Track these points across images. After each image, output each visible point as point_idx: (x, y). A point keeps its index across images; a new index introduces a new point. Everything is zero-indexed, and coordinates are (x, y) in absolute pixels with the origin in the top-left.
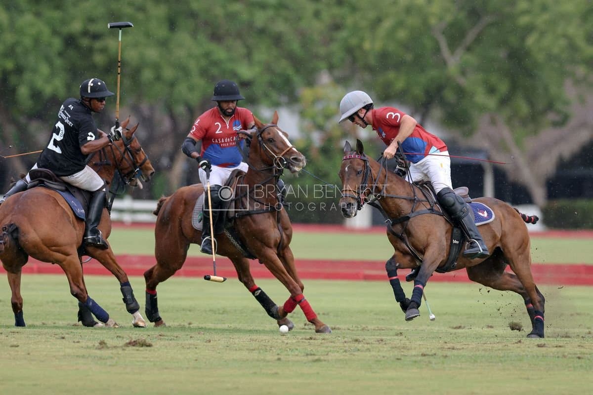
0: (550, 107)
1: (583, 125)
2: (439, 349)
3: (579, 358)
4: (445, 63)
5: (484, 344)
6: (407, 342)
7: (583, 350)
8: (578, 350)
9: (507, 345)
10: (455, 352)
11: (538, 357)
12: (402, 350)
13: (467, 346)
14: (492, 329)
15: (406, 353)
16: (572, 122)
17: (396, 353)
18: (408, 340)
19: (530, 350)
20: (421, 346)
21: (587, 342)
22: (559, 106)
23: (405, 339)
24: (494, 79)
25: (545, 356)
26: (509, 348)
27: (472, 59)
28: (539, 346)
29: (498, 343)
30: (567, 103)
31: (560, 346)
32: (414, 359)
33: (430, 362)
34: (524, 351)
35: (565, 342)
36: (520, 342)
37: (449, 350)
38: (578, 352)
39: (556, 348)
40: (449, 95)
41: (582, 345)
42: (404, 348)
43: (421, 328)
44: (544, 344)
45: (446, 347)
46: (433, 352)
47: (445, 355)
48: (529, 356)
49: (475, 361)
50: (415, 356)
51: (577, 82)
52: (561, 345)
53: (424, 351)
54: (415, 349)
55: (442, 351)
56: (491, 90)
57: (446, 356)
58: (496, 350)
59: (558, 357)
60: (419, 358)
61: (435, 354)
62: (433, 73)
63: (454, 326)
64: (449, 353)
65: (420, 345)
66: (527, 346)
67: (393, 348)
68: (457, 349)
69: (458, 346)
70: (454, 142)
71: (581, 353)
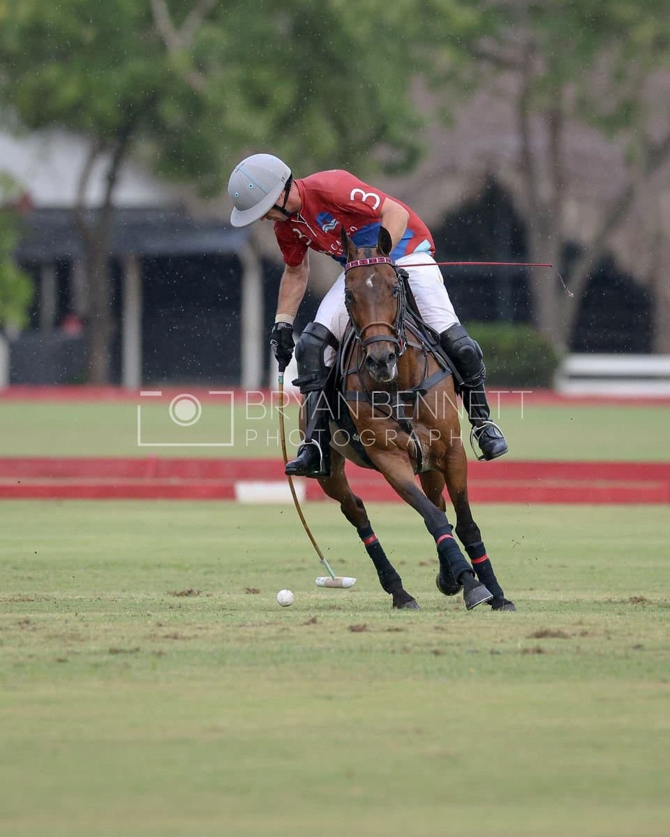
0: (381, 134)
1: (450, 170)
2: (145, 637)
3: (436, 653)
4: (162, 47)
5: (241, 626)
6: (81, 626)
7: (444, 636)
8: (432, 636)
9: (288, 629)
10: (179, 644)
11: (351, 651)
12: (70, 642)
13: (204, 631)
14: (257, 595)
15: (77, 647)
16: (427, 166)
17: (57, 648)
18: (81, 620)
19: (334, 638)
20: (109, 633)
21: (453, 621)
22: (398, 131)
23: (77, 619)
24: (264, 76)
25: (366, 651)
26: (291, 634)
27: (217, 36)
28: (354, 629)
29: (268, 624)
30: (414, 126)
31: (397, 630)
32: (93, 659)
33: (127, 666)
34: (321, 641)
35: (408, 621)
36: (314, 621)
37: (166, 640)
38: (435, 642)
39: (388, 634)
40: (171, 112)
41: (442, 625)
42: (73, 637)
43: (109, 595)
44: (365, 626)
45: (161, 634)
46: (134, 644)
47: (157, 650)
48: (332, 651)
49: (222, 663)
50: (95, 653)
51: (439, 82)
52: (399, 627)
53: (115, 642)
54: (96, 638)
55: (153, 641)
56: (259, 101)
57: (160, 654)
58: (264, 640)
59: (393, 652)
60: (106, 658)
61: (137, 650)
62: (137, 66)
63: (178, 592)
64: (166, 646)
65: (106, 630)
66: (329, 630)
67: (50, 637)
68: (184, 638)
69: (186, 632)
70: (181, 209)
71: (441, 643)
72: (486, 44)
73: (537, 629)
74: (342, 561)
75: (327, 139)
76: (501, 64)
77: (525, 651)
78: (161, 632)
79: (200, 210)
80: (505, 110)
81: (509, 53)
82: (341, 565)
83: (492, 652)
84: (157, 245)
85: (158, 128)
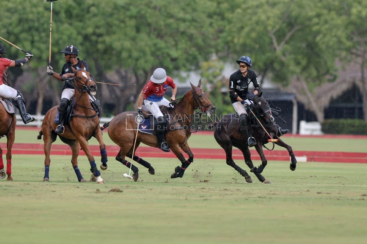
0: (327, 72)
1: (344, 81)
2: (267, 194)
3: (338, 199)
4: (275, 49)
5: (291, 192)
7: (340, 195)
8: (337, 195)
10: (275, 196)
11: (317, 199)
12: (249, 195)
13: (282, 193)
16: (338, 80)
17: (246, 196)
18: (252, 189)
19: (313, 195)
20: (258, 193)
22: (332, 71)
24: (299, 57)
25: (321, 199)
26: (303, 194)
27: (288, 47)
28: (318, 193)
30: (336, 70)
31: (329, 193)
33: (263, 201)
34: (310, 196)
35: (331, 191)
36: (308, 191)
38: (338, 197)
39: (326, 194)
40: (276, 66)
44: (321, 192)
46: (264, 196)
48: (313, 198)
49: (286, 201)
50: (255, 198)
51: (341, 60)
53: (260, 195)
54: (255, 194)
55: (269, 195)
56: (298, 63)
57: (271, 198)
58: (296, 195)
59: (328, 199)
60: (258, 199)
62: (268, 54)
64: (272, 196)
66: (312, 193)
67: (244, 193)
68: (277, 194)
69: (277, 193)
70: (278, 89)
71: (340, 197)
72: (354, 51)
73: (363, 194)
74: (316, 176)
75: (314, 73)
76: (358, 56)
77: (360, 199)
78: (271, 193)
79: (283, 90)
80: (358, 67)
81: (359, 53)
82: (315, 177)
83: (352, 199)
84: (272, 98)
85: (273, 69)
